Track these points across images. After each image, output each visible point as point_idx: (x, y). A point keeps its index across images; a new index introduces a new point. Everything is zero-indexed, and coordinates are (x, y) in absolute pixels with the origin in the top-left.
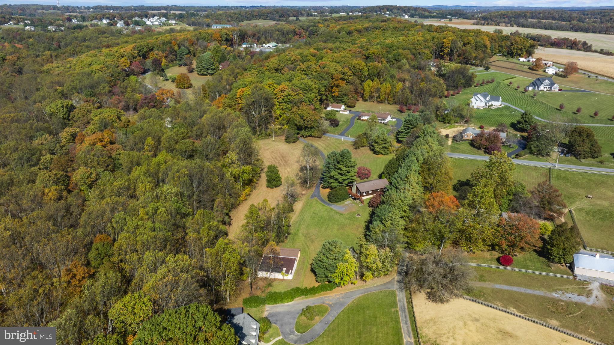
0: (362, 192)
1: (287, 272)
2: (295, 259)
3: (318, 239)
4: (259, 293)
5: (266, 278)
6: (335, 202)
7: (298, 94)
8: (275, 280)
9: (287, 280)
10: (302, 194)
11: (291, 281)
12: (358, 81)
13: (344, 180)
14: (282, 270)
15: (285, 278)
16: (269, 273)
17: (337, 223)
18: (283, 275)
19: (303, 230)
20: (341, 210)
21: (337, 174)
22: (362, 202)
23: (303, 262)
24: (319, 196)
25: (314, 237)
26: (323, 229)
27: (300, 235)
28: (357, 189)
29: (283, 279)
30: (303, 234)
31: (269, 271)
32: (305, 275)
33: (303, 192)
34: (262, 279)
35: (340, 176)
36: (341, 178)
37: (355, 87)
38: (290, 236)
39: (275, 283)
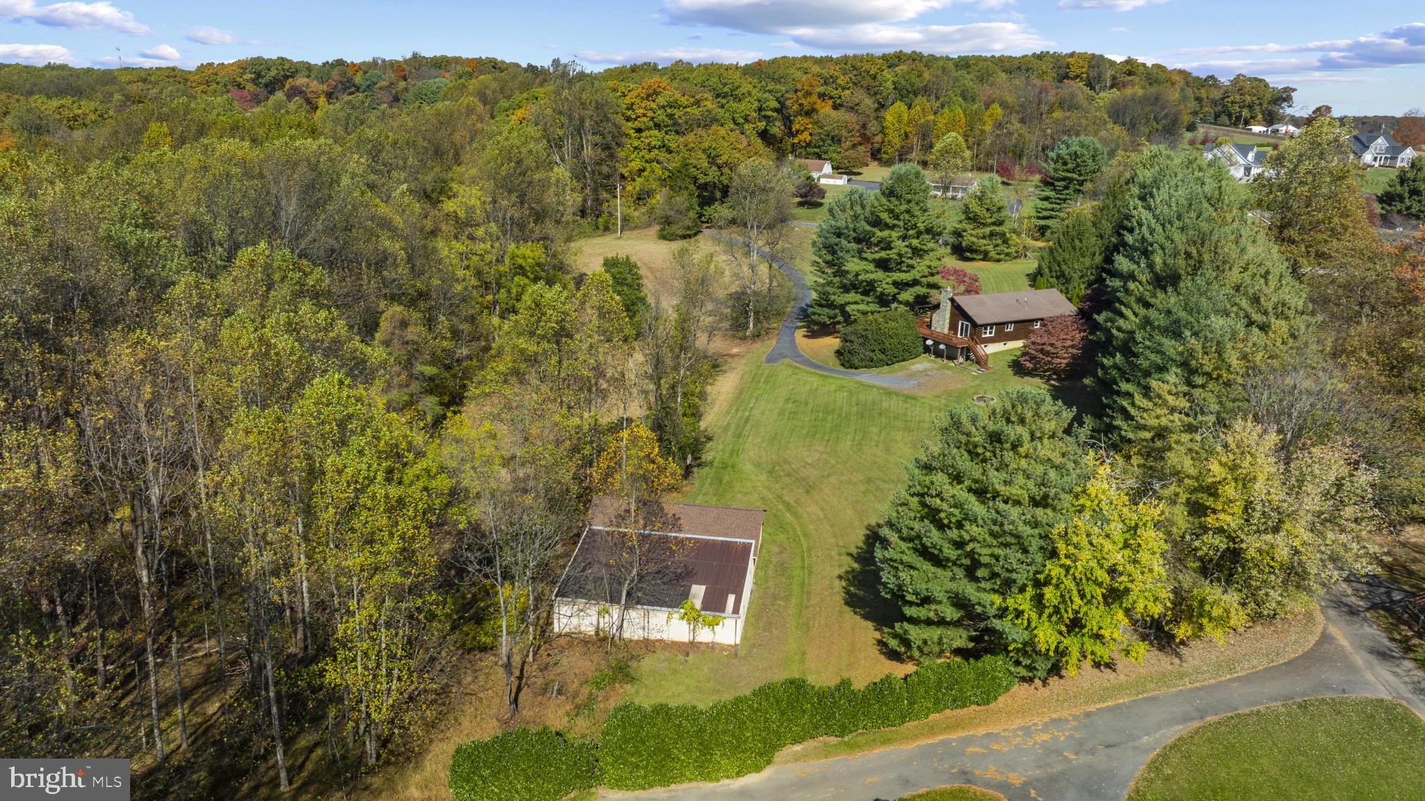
0: (979, 322)
1: (714, 604)
2: (746, 549)
3: (833, 480)
4: (556, 716)
5: (601, 640)
6: (871, 363)
7: (697, 103)
8: (648, 645)
9: (712, 647)
10: (732, 356)
11: (734, 652)
12: (868, 103)
13: (901, 286)
14: (686, 595)
15: (704, 635)
16: (615, 612)
17: (900, 424)
18: (693, 619)
19: (753, 450)
20: (908, 387)
21: (871, 267)
22: (980, 362)
23: (783, 568)
24: (801, 356)
25: (813, 474)
26: (846, 444)
27: (748, 467)
28: (959, 312)
29: (693, 645)
30: (758, 465)
31: (614, 599)
32: (807, 627)
33: (735, 350)
34: (576, 640)
35: (880, 275)
36: (885, 281)
37: (862, 119)
38: (705, 471)
39: (648, 663)
